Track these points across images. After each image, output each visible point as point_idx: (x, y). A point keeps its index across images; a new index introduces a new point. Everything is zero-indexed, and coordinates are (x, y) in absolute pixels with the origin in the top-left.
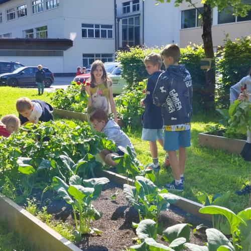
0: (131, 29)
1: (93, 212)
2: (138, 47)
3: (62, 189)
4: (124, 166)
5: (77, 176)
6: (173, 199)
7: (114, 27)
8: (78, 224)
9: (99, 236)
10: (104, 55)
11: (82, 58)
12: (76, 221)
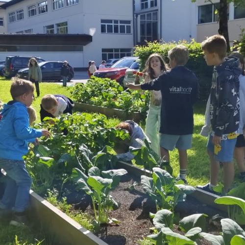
0: (149, 25)
1: (112, 202)
2: (156, 42)
3: (81, 180)
4: (142, 158)
5: (96, 167)
6: (189, 189)
7: (132, 23)
8: (97, 214)
9: (117, 225)
10: (122, 50)
11: (101, 53)
12: (95, 211)
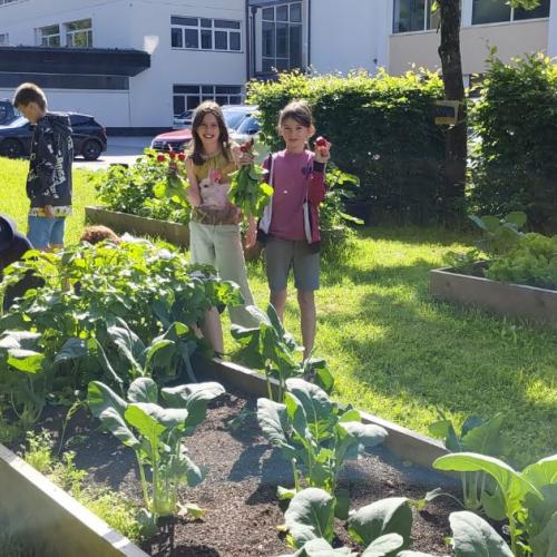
0: (282, 32)
1: (185, 467)
2: (297, 72)
3: (109, 412)
4: (261, 352)
5: (150, 379)
6: (373, 435)
7: (243, 26)
8: (150, 493)
9: (199, 521)
10: (220, 89)
11: (171, 95)
12: (145, 484)
